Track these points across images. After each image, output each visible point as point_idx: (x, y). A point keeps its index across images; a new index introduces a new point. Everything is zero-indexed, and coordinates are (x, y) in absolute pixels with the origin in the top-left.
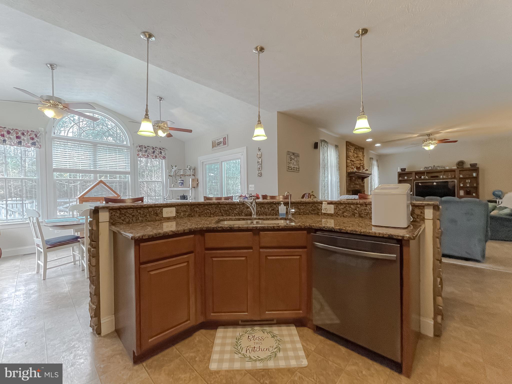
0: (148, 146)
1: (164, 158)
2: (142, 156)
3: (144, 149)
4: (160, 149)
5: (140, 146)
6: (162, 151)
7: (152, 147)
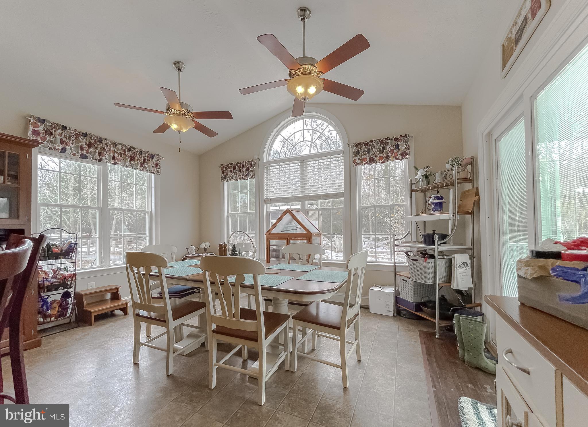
0: (372, 141)
1: (404, 155)
2: (359, 162)
3: (365, 148)
4: (396, 139)
5: (357, 146)
6: (399, 143)
7: (379, 140)
